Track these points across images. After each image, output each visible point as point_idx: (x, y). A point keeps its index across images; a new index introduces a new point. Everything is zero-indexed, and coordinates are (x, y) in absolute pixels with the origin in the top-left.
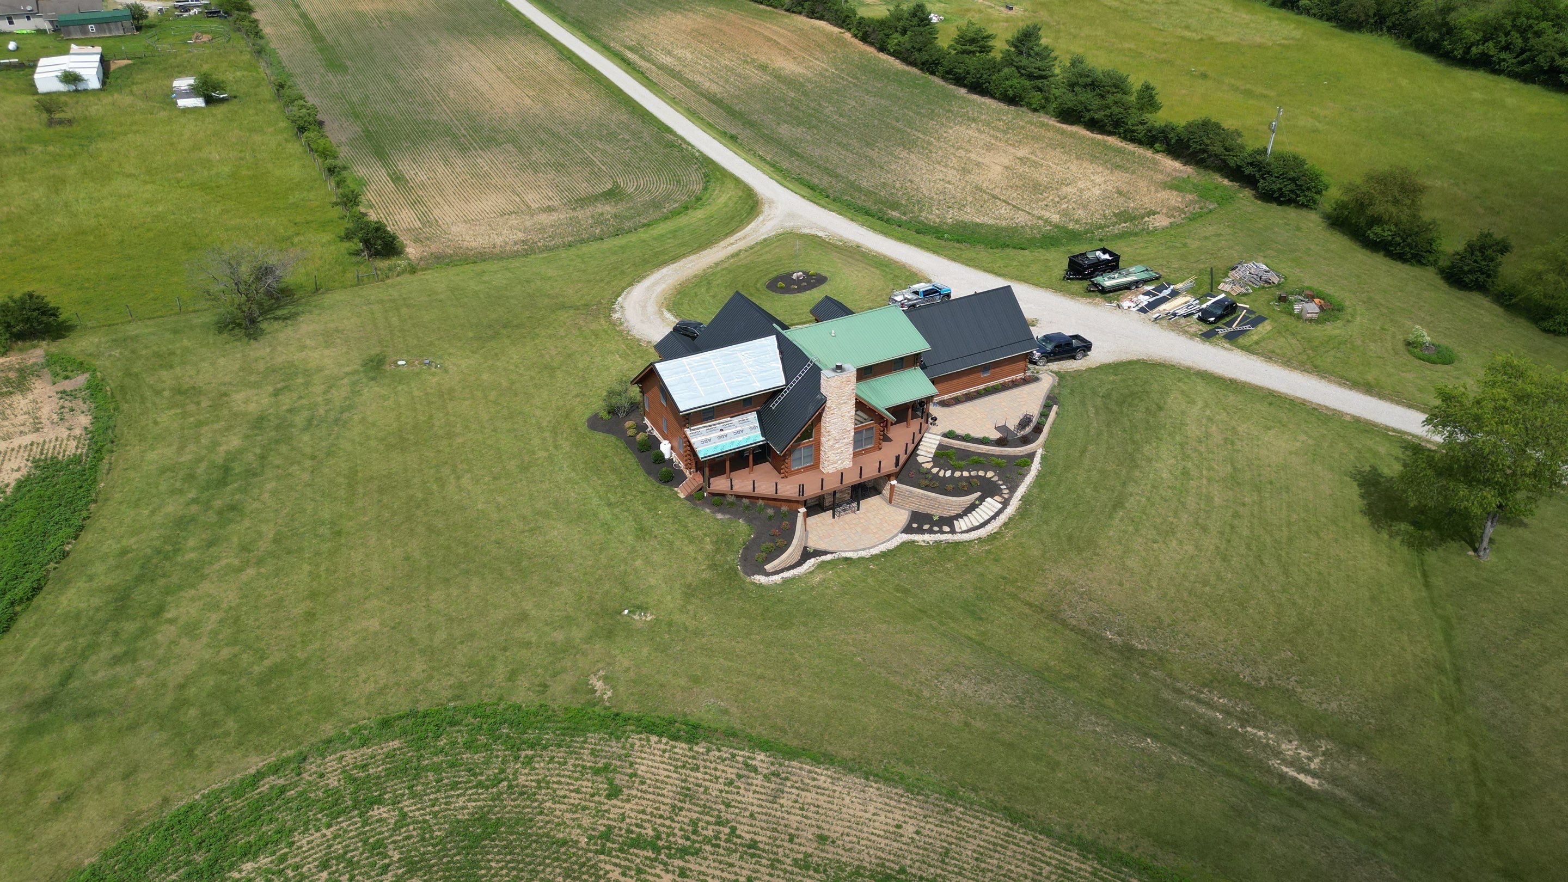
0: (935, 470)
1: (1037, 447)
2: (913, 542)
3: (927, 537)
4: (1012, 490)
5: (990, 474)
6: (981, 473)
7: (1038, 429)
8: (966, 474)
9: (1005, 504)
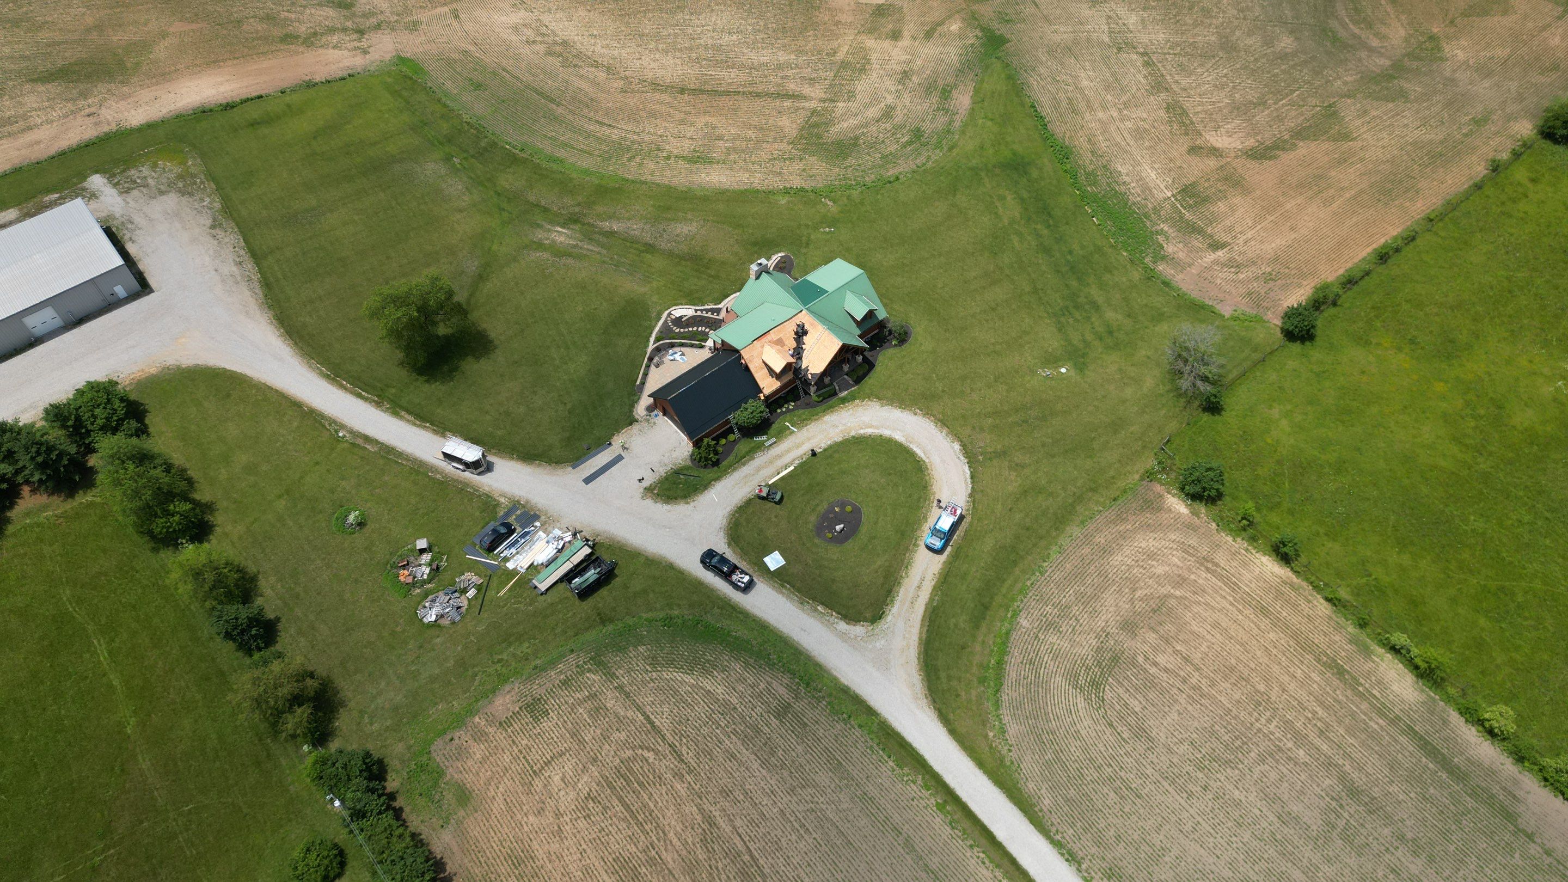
0: (707, 330)
1: (651, 347)
2: (715, 304)
3: (706, 307)
4: (666, 322)
5: (678, 330)
6: (682, 330)
7: (651, 359)
8: (690, 329)
9: (670, 314)
